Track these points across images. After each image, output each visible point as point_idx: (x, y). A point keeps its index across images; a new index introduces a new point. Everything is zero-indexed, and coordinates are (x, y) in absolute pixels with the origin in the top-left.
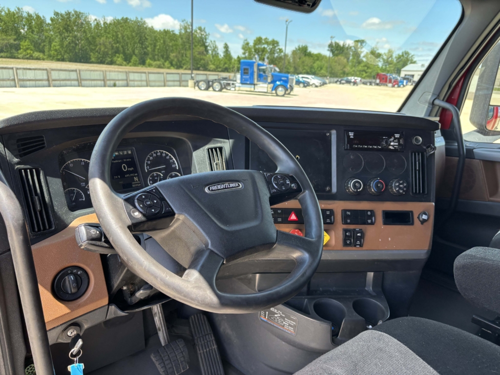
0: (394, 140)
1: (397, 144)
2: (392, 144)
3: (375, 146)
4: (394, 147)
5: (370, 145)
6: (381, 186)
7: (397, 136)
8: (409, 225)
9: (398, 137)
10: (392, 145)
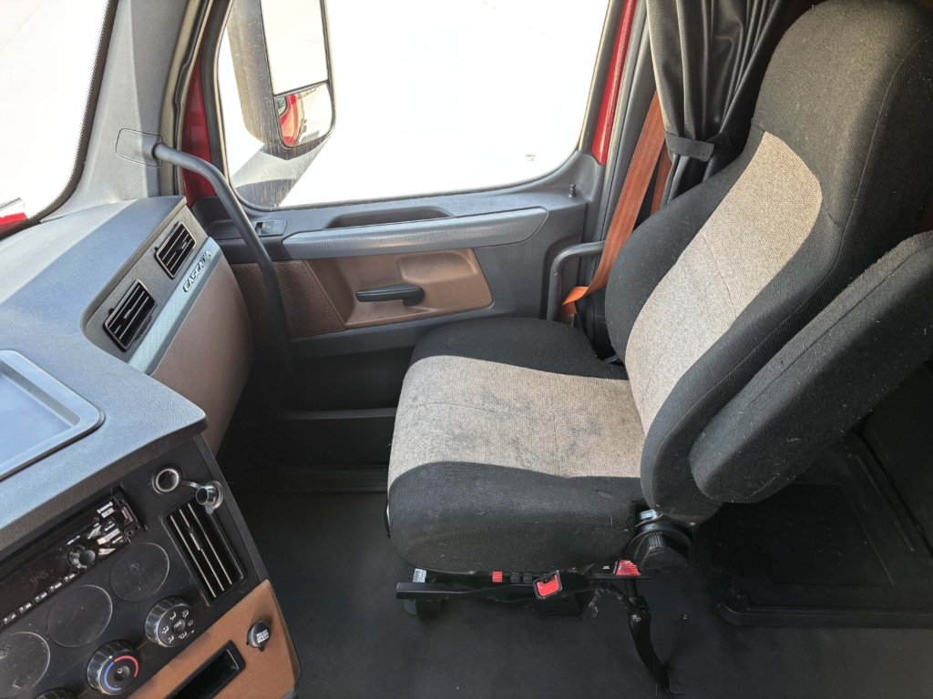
0: (102, 530)
1: (117, 531)
2: (102, 541)
3: (54, 583)
4: (112, 546)
5: (39, 593)
6: (127, 669)
7: (106, 511)
8: (235, 674)
9: (111, 511)
10: (103, 546)
